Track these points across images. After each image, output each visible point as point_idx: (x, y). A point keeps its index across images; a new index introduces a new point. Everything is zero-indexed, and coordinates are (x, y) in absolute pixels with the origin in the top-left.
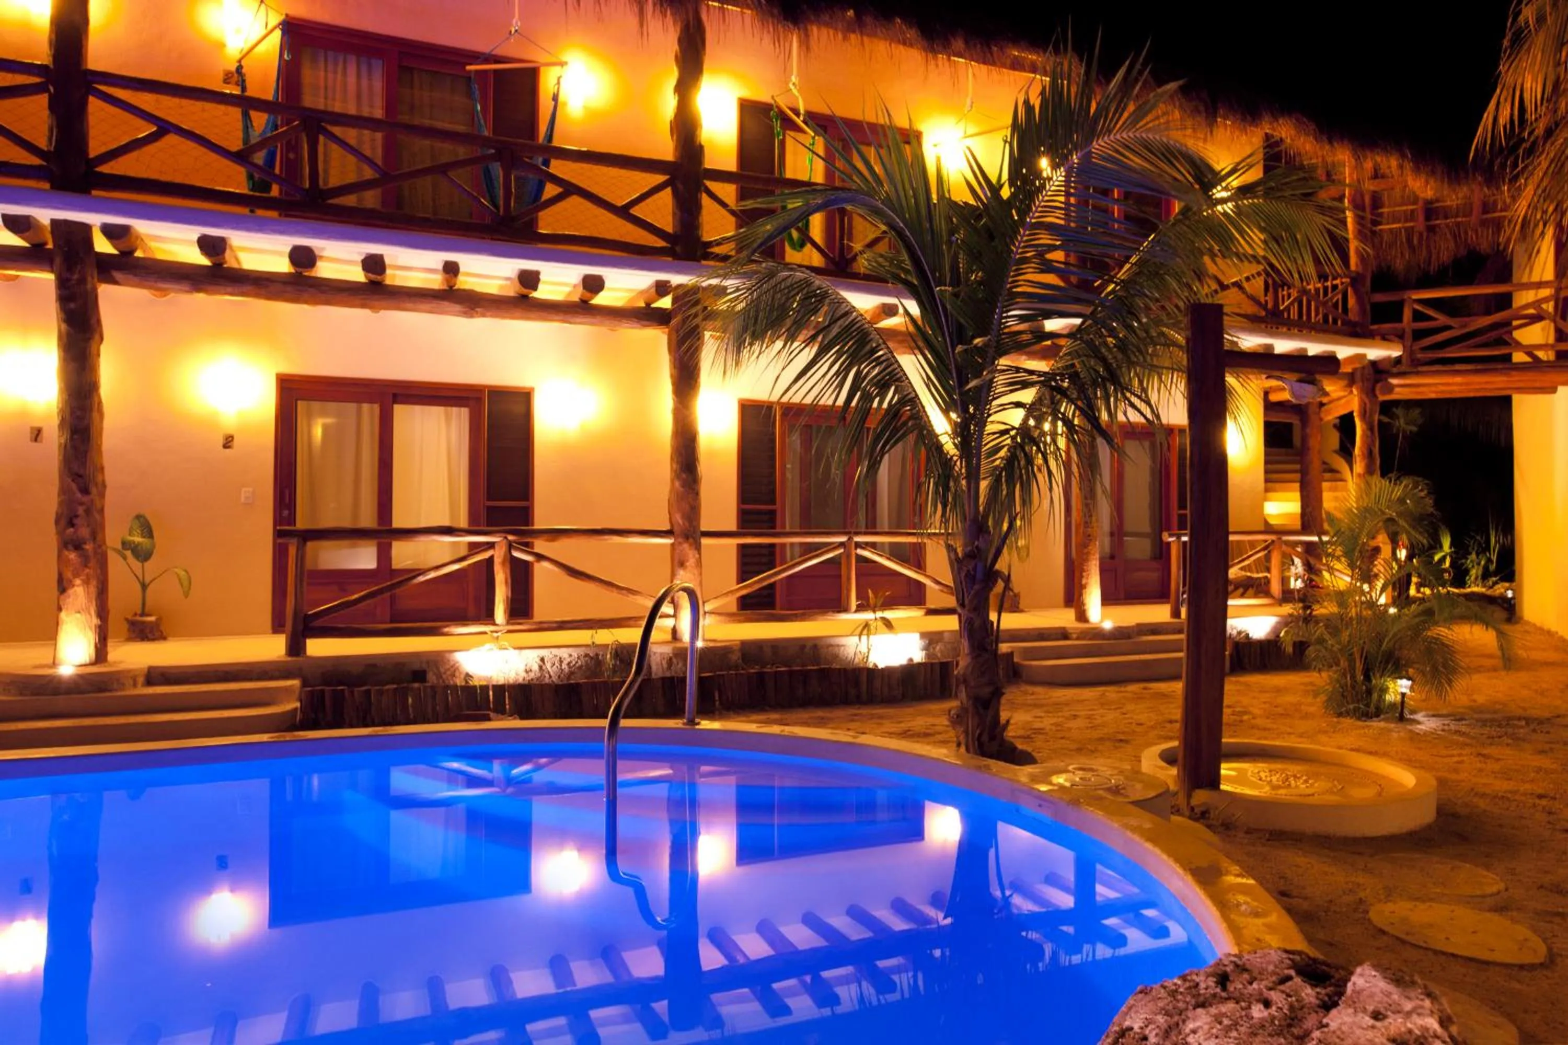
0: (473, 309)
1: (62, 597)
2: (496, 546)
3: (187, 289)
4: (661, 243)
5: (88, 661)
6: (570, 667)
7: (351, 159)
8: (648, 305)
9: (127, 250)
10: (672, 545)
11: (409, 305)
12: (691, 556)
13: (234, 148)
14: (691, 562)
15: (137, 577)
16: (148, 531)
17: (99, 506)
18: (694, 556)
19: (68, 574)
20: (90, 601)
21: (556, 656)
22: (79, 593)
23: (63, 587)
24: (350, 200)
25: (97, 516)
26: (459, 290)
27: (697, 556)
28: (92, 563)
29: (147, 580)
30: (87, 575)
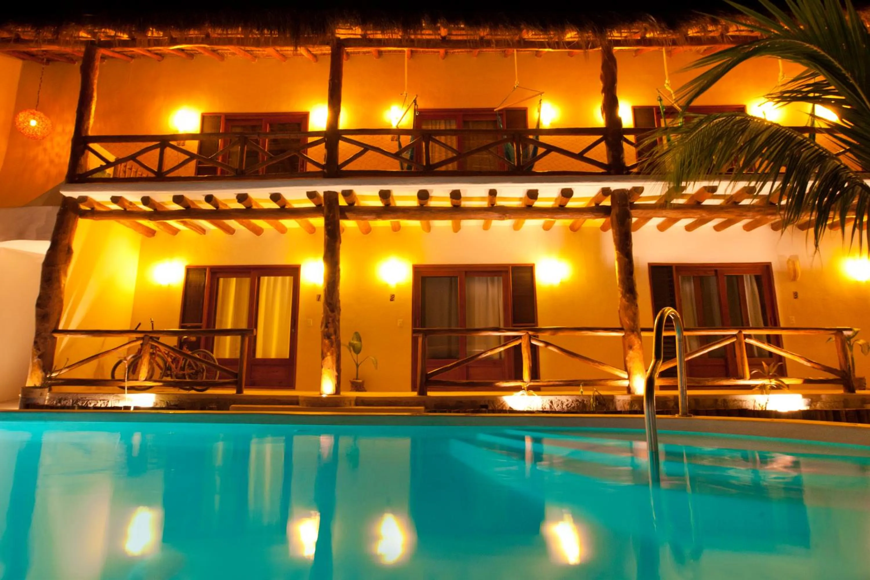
0: (504, 215)
1: (323, 361)
2: (522, 337)
3: (374, 217)
4: (601, 170)
5: (332, 393)
6: (568, 407)
7: (443, 149)
8: (597, 204)
9: (351, 202)
10: (623, 336)
11: (472, 216)
12: (636, 342)
13: (393, 152)
14: (636, 346)
15: (354, 360)
16: (359, 339)
17: (337, 319)
18: (638, 343)
19: (325, 350)
20: (333, 364)
21: (559, 400)
22: (329, 360)
23: (323, 357)
24: (443, 168)
25: (337, 323)
26: (497, 207)
27: (640, 342)
28: (335, 345)
29: (359, 363)
30: (333, 351)
